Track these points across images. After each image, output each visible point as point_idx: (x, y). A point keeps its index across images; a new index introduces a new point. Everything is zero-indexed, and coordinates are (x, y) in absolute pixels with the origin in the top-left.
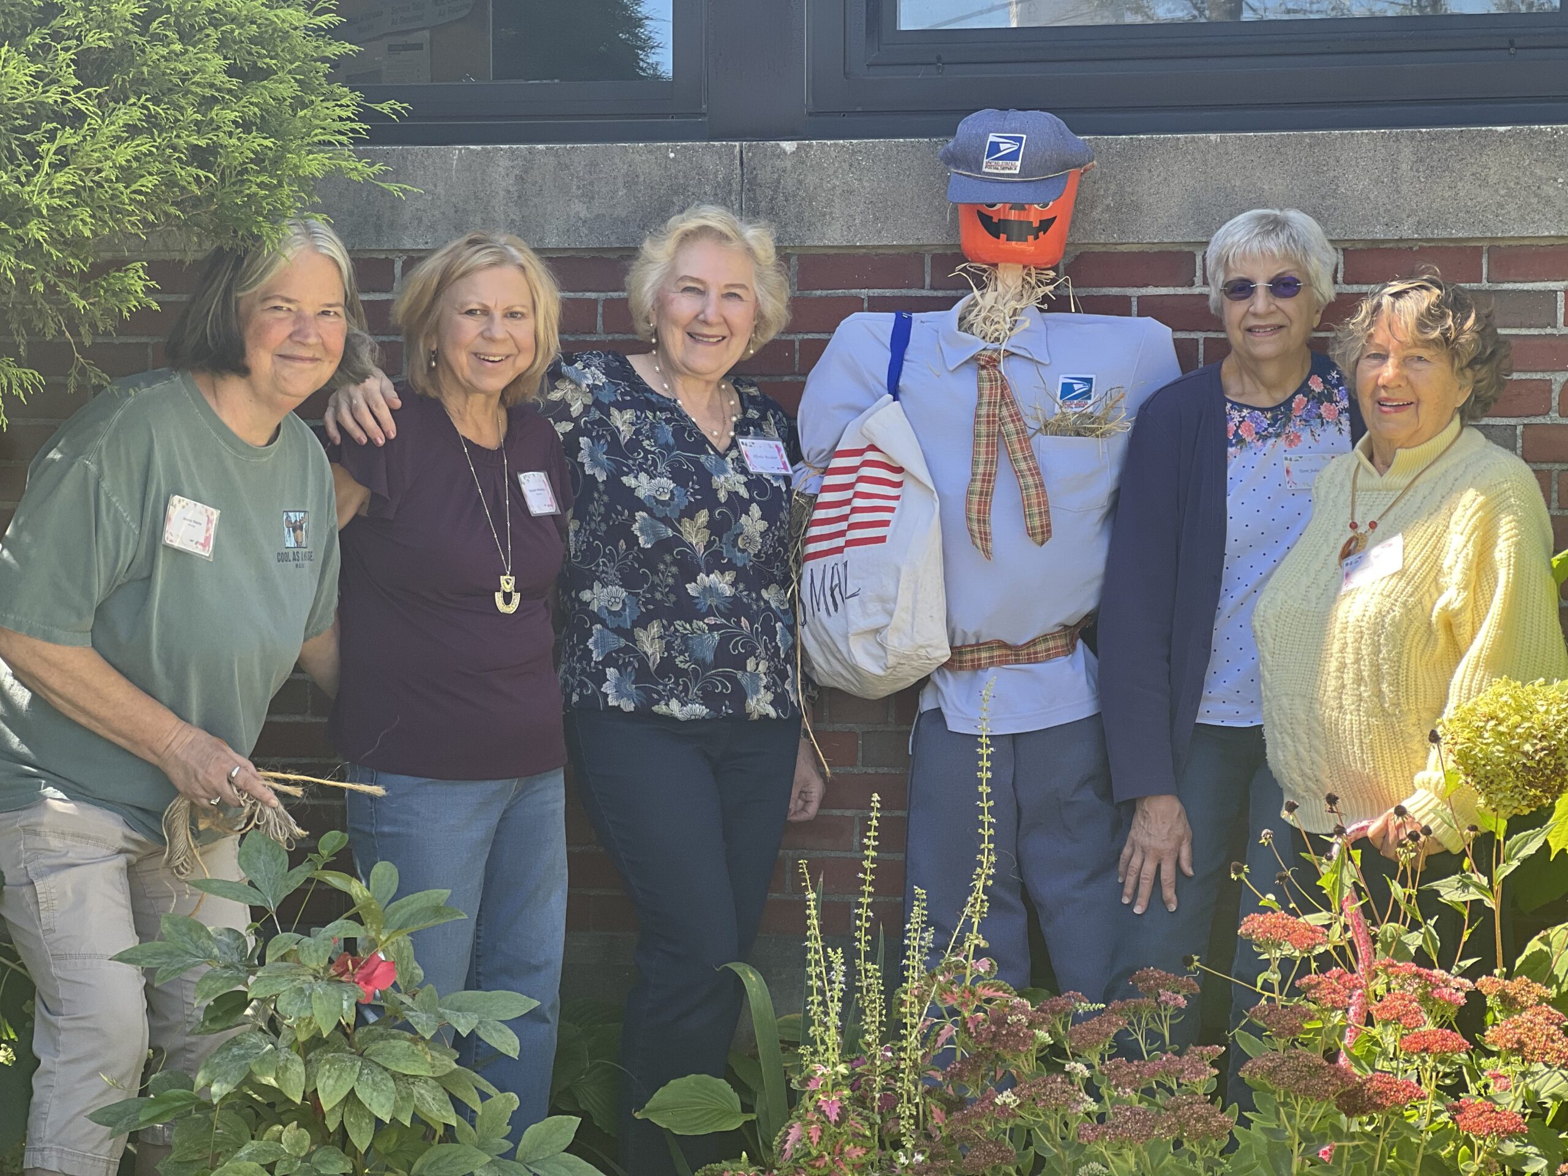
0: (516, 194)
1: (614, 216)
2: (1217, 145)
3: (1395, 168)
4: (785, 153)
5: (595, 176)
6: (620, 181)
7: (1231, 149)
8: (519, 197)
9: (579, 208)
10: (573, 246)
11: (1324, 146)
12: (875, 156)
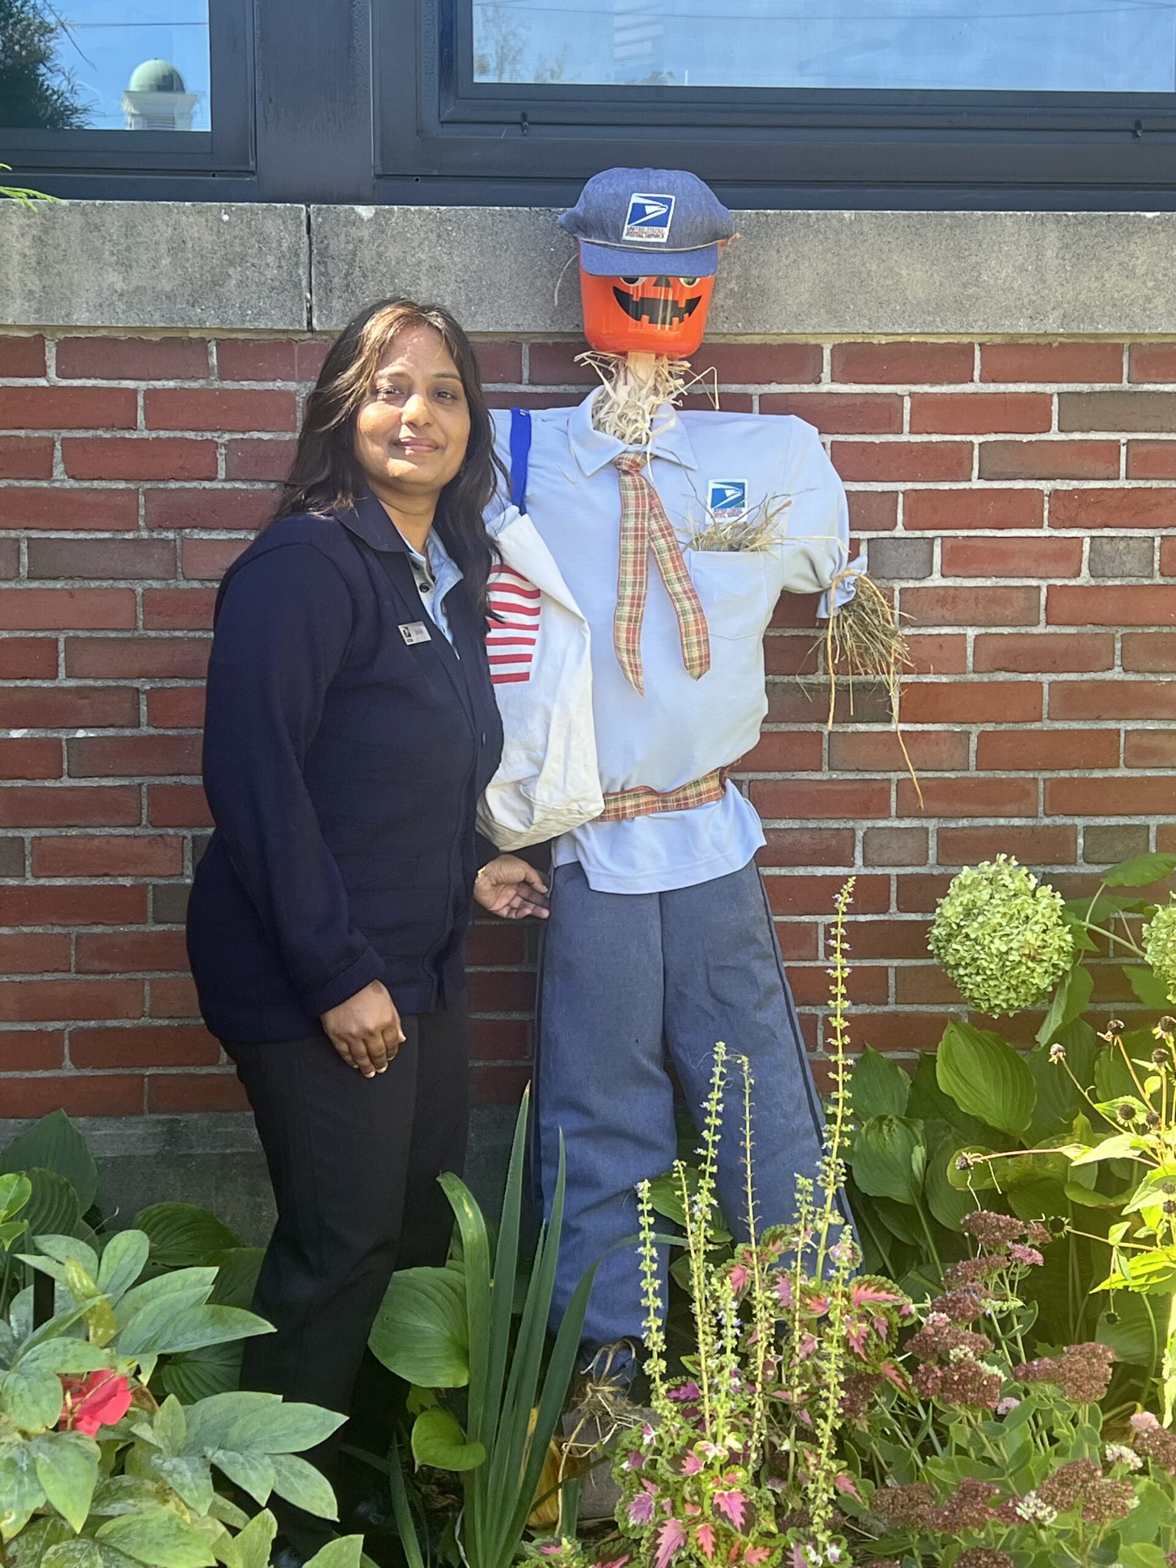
0: (33, 261)
1: (159, 289)
2: (851, 223)
3: (1040, 256)
4: (362, 220)
5: (131, 240)
6: (163, 248)
7: (866, 229)
8: (39, 263)
9: (114, 279)
10: (108, 324)
11: (966, 227)
12: (468, 226)
